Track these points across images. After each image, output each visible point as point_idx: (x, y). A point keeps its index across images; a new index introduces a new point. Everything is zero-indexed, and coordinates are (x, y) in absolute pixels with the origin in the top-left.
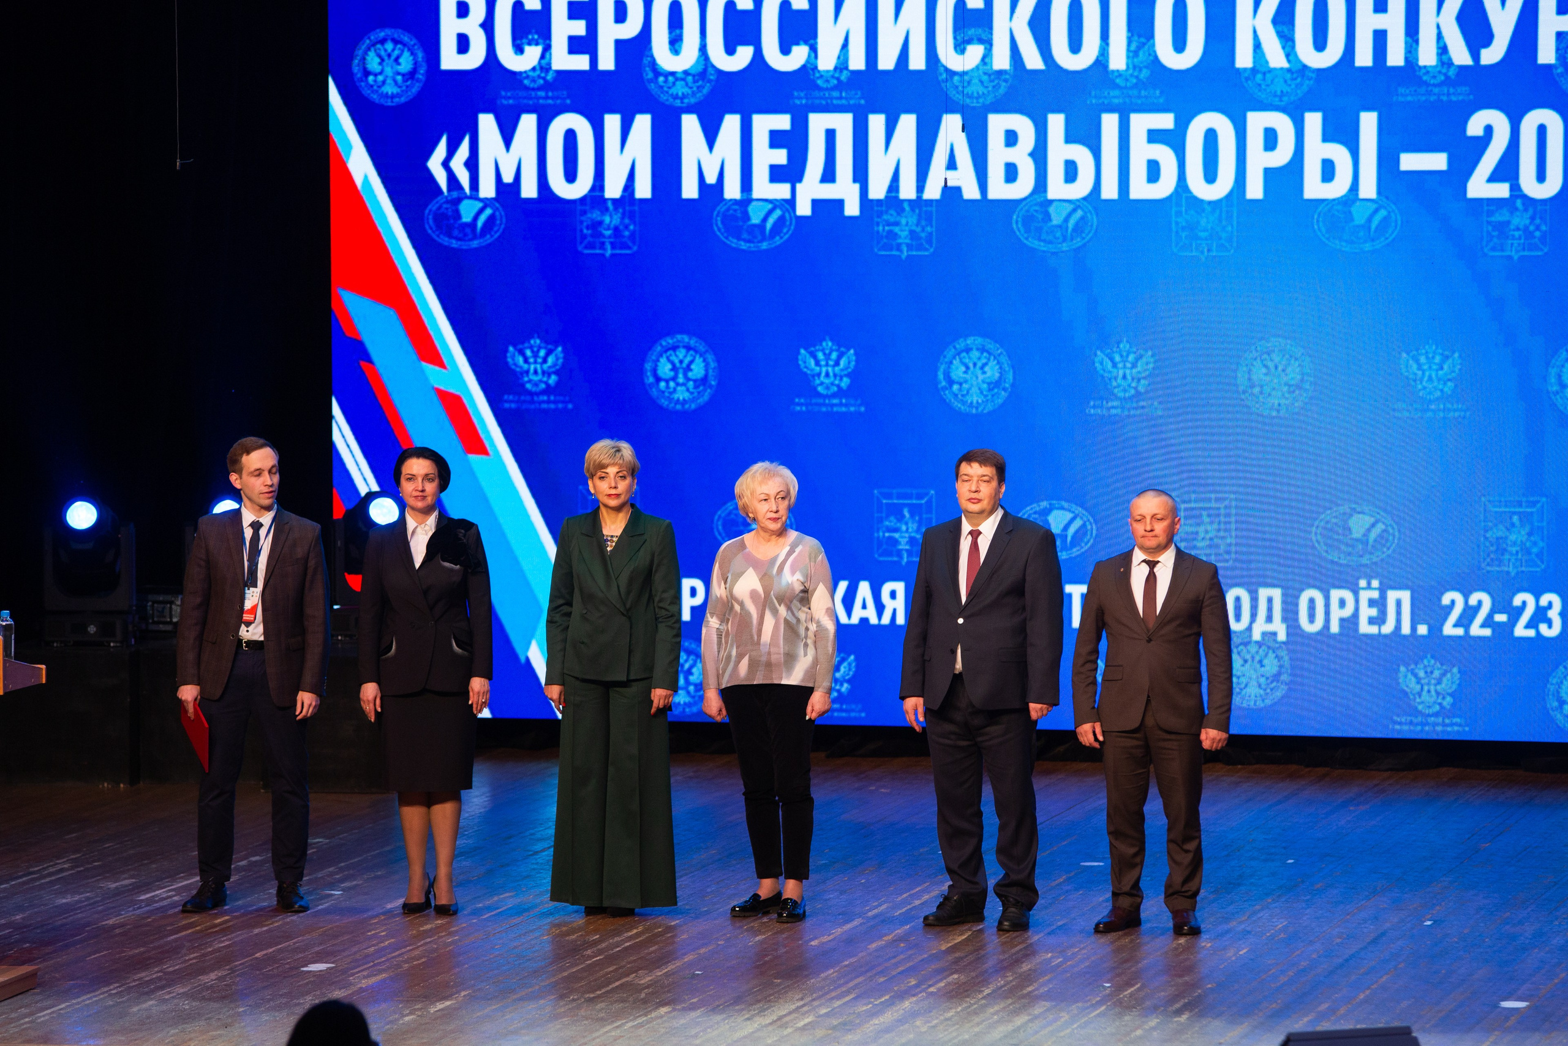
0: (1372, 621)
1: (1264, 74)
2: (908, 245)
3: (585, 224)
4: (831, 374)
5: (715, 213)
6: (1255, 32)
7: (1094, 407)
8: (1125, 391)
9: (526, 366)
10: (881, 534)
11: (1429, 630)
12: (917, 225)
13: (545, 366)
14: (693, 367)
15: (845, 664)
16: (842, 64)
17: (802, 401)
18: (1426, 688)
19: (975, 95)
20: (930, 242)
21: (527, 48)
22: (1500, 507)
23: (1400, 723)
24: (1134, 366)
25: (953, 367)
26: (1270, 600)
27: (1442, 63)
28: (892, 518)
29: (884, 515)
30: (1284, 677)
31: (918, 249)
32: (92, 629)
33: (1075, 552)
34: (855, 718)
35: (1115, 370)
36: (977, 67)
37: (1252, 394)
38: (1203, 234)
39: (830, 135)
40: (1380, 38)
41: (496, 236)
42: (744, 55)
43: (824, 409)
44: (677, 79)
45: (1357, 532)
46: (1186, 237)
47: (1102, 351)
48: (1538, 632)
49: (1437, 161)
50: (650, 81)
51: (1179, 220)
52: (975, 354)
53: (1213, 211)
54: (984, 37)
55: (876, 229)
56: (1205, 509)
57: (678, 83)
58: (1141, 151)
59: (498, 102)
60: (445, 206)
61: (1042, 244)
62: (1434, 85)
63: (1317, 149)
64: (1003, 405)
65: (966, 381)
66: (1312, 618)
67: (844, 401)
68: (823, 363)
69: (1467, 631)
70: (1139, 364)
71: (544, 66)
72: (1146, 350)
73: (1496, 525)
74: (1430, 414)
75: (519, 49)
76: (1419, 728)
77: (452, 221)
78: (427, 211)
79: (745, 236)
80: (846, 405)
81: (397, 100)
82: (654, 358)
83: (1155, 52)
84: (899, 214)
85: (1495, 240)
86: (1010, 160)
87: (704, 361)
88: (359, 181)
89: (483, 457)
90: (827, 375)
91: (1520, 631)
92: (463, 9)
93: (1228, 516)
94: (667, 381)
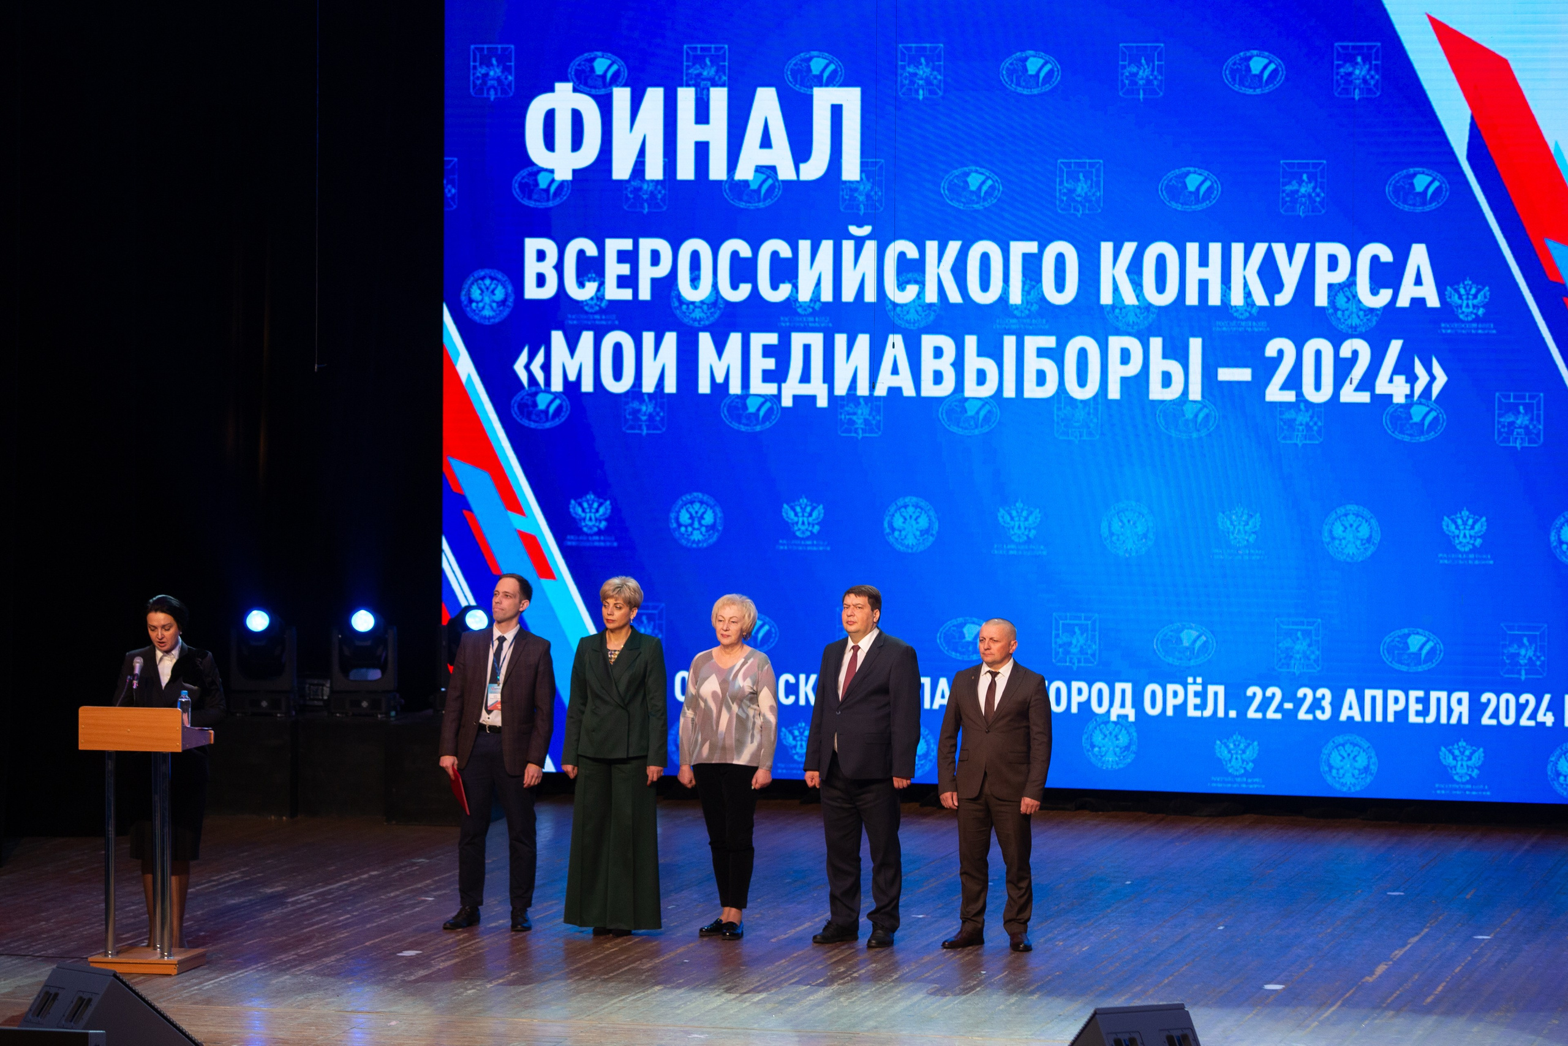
0: (1196, 707)
1: (1121, 309)
2: (862, 429)
3: (628, 411)
4: (806, 523)
5: (722, 405)
6: (1114, 278)
7: (997, 549)
8: (1019, 537)
9: (583, 515)
11: (1238, 714)
12: (870, 415)
13: (598, 515)
14: (705, 516)
16: (816, 297)
17: (785, 542)
18: (1234, 756)
19: (912, 320)
20: (879, 429)
21: (587, 284)
22: (1288, 625)
23: (1216, 782)
24: (1026, 519)
25: (895, 519)
26: (1123, 692)
27: (1248, 304)
30: (1133, 748)
31: (870, 433)
32: (264, 704)
35: (1012, 523)
36: (914, 301)
37: (1112, 542)
38: (1076, 424)
39: (807, 349)
40: (1203, 285)
41: (563, 420)
42: (745, 290)
43: (800, 548)
44: (696, 307)
45: (1186, 643)
46: (1065, 426)
47: (1004, 509)
48: (1315, 716)
49: (1244, 374)
50: (676, 308)
51: (1060, 413)
52: (911, 509)
53: (1084, 408)
54: (919, 279)
55: (839, 417)
56: (1077, 625)
57: (697, 310)
58: (1032, 363)
59: (566, 323)
60: (526, 398)
61: (960, 430)
62: (1242, 320)
63: (1159, 364)
64: (930, 547)
65: (904, 529)
66: (1153, 705)
67: (815, 542)
68: (800, 514)
69: (1264, 715)
70: (1031, 519)
71: (599, 296)
72: (1035, 509)
73: (1285, 638)
74: (1239, 557)
75: (581, 284)
76: (1229, 785)
77: (531, 409)
78: (513, 401)
79: (744, 421)
80: (817, 545)
81: (492, 320)
82: (677, 509)
83: (1042, 292)
84: (856, 406)
85: (1285, 432)
86: (938, 368)
87: (714, 512)
88: (464, 379)
89: (551, 581)
90: (803, 523)
91: (1302, 715)
92: (541, 256)
93: (1094, 630)
94: (686, 527)
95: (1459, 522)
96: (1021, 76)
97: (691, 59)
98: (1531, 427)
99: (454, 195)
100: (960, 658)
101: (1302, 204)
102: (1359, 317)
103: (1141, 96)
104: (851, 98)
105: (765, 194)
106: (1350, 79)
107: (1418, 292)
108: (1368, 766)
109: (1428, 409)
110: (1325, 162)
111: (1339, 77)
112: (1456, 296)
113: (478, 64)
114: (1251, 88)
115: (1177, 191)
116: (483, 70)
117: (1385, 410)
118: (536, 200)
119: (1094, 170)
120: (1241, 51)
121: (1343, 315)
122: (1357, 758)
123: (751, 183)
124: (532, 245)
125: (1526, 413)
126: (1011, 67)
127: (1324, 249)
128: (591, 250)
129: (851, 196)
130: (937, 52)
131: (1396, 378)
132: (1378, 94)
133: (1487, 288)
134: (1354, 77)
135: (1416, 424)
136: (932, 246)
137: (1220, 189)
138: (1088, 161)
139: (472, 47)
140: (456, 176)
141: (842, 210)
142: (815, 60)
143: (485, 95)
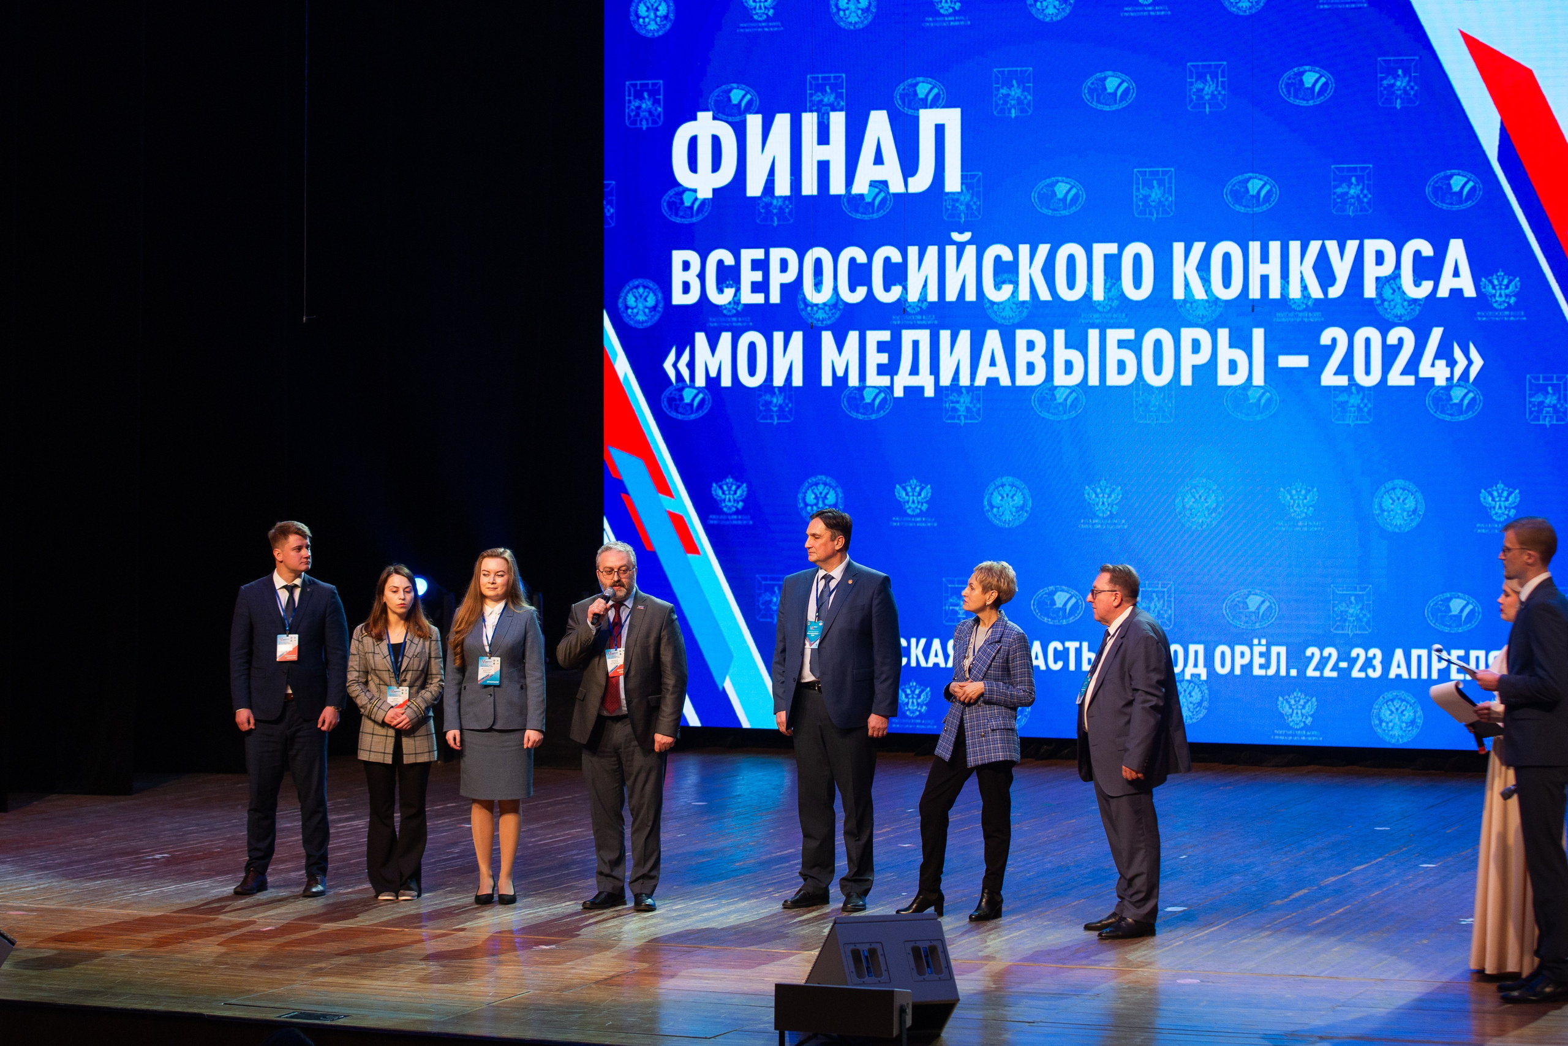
0: (1261, 666)
1: (1191, 303)
2: (965, 416)
3: (761, 403)
4: (916, 501)
5: (843, 396)
6: (1185, 276)
7: (1084, 523)
8: (1103, 512)
9: (723, 496)
10: (947, 607)
11: (1298, 672)
12: (971, 403)
13: (735, 496)
14: (828, 496)
15: (924, 693)
16: (923, 297)
17: (897, 519)
18: (1295, 711)
19: (1007, 317)
20: (980, 417)
21: (726, 290)
22: (1343, 590)
23: (1279, 735)
24: (1109, 496)
25: (994, 496)
26: (1196, 652)
27: (1304, 297)
28: (954, 597)
29: (949, 595)
30: (1205, 704)
31: (970, 419)
33: (1071, 620)
34: (930, 729)
35: (1097, 499)
36: (1009, 299)
37: (1185, 516)
38: (1153, 409)
39: (916, 344)
40: (1265, 279)
41: (705, 412)
42: (861, 292)
43: (911, 525)
44: (819, 309)
45: (1252, 607)
46: (1142, 411)
47: (1089, 487)
48: (1367, 674)
49: (1301, 361)
50: (802, 310)
51: (1138, 399)
53: (1159, 393)
54: (1013, 280)
55: (944, 405)
56: (1154, 592)
57: (821, 311)
58: (1114, 354)
59: (708, 325)
60: (674, 392)
61: (1050, 415)
62: (1300, 311)
63: (1226, 353)
64: (1025, 522)
66: (1223, 665)
67: (924, 519)
68: (910, 494)
69: (1322, 673)
70: (1113, 496)
71: (736, 301)
72: (1117, 486)
73: (1340, 603)
74: (1298, 529)
75: (720, 291)
76: (1291, 738)
77: (678, 402)
78: (663, 396)
79: (861, 410)
80: (925, 522)
81: (645, 324)
82: (804, 491)
83: (1122, 289)
86: (1031, 360)
87: (835, 492)
88: (621, 377)
89: (697, 556)
90: (913, 502)
91: (1356, 673)
92: (686, 266)
93: (1169, 596)
94: (812, 506)
95: (1495, 494)
96: (1100, 95)
97: (813, 87)
98: (1559, 406)
99: (612, 216)
100: (1051, 623)
101: (1351, 204)
102: (1403, 307)
103: (1207, 110)
104: (952, 118)
105: (878, 207)
106: (1393, 90)
107: (1456, 283)
108: (1415, 719)
109: (1466, 391)
110: (1371, 166)
111: (1382, 89)
112: (1490, 286)
113: (632, 98)
114: (1304, 100)
115: (1240, 195)
116: (637, 104)
117: (1428, 391)
118: (681, 217)
119: (1166, 177)
120: (1294, 67)
121: (1389, 306)
122: (1404, 713)
123: (866, 197)
124: (678, 256)
125: (1554, 393)
126: (1093, 87)
127: (1372, 246)
128: (729, 260)
129: (953, 206)
130: (1026, 75)
131: (1437, 362)
132: (1418, 103)
133: (1518, 279)
134: (1396, 88)
135: (1455, 404)
136: (1024, 249)
137: (1278, 192)
138: (1160, 169)
139: (627, 83)
140: (614, 198)
141: (945, 218)
142: (920, 85)
143: (638, 126)
